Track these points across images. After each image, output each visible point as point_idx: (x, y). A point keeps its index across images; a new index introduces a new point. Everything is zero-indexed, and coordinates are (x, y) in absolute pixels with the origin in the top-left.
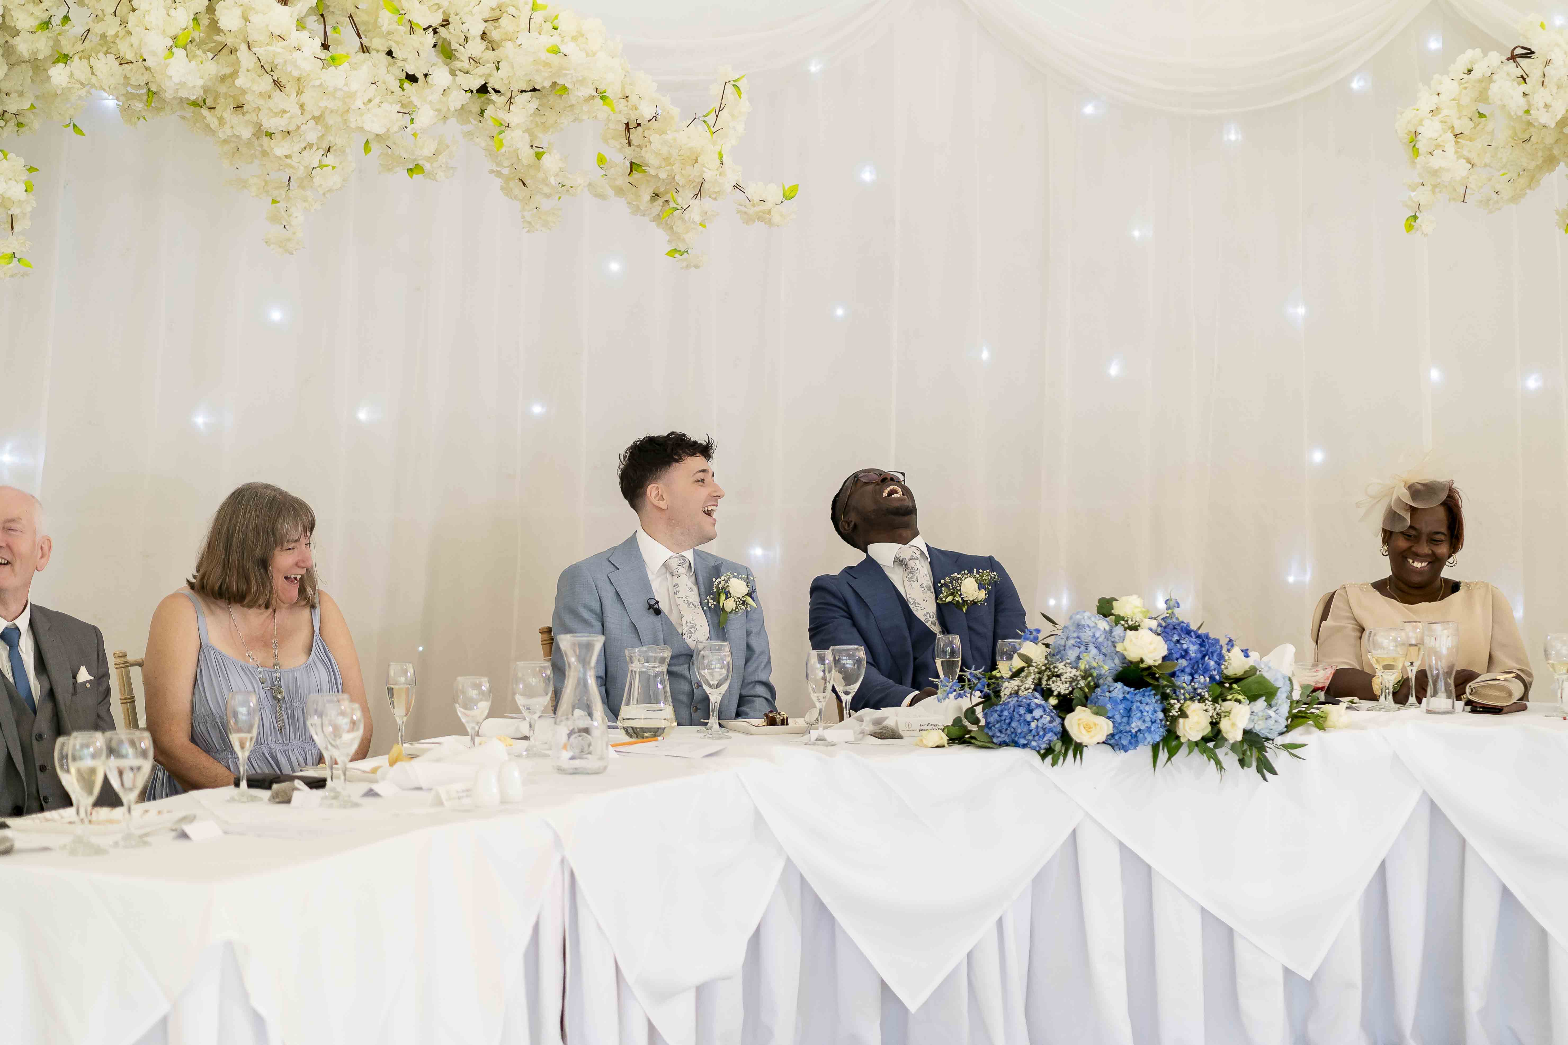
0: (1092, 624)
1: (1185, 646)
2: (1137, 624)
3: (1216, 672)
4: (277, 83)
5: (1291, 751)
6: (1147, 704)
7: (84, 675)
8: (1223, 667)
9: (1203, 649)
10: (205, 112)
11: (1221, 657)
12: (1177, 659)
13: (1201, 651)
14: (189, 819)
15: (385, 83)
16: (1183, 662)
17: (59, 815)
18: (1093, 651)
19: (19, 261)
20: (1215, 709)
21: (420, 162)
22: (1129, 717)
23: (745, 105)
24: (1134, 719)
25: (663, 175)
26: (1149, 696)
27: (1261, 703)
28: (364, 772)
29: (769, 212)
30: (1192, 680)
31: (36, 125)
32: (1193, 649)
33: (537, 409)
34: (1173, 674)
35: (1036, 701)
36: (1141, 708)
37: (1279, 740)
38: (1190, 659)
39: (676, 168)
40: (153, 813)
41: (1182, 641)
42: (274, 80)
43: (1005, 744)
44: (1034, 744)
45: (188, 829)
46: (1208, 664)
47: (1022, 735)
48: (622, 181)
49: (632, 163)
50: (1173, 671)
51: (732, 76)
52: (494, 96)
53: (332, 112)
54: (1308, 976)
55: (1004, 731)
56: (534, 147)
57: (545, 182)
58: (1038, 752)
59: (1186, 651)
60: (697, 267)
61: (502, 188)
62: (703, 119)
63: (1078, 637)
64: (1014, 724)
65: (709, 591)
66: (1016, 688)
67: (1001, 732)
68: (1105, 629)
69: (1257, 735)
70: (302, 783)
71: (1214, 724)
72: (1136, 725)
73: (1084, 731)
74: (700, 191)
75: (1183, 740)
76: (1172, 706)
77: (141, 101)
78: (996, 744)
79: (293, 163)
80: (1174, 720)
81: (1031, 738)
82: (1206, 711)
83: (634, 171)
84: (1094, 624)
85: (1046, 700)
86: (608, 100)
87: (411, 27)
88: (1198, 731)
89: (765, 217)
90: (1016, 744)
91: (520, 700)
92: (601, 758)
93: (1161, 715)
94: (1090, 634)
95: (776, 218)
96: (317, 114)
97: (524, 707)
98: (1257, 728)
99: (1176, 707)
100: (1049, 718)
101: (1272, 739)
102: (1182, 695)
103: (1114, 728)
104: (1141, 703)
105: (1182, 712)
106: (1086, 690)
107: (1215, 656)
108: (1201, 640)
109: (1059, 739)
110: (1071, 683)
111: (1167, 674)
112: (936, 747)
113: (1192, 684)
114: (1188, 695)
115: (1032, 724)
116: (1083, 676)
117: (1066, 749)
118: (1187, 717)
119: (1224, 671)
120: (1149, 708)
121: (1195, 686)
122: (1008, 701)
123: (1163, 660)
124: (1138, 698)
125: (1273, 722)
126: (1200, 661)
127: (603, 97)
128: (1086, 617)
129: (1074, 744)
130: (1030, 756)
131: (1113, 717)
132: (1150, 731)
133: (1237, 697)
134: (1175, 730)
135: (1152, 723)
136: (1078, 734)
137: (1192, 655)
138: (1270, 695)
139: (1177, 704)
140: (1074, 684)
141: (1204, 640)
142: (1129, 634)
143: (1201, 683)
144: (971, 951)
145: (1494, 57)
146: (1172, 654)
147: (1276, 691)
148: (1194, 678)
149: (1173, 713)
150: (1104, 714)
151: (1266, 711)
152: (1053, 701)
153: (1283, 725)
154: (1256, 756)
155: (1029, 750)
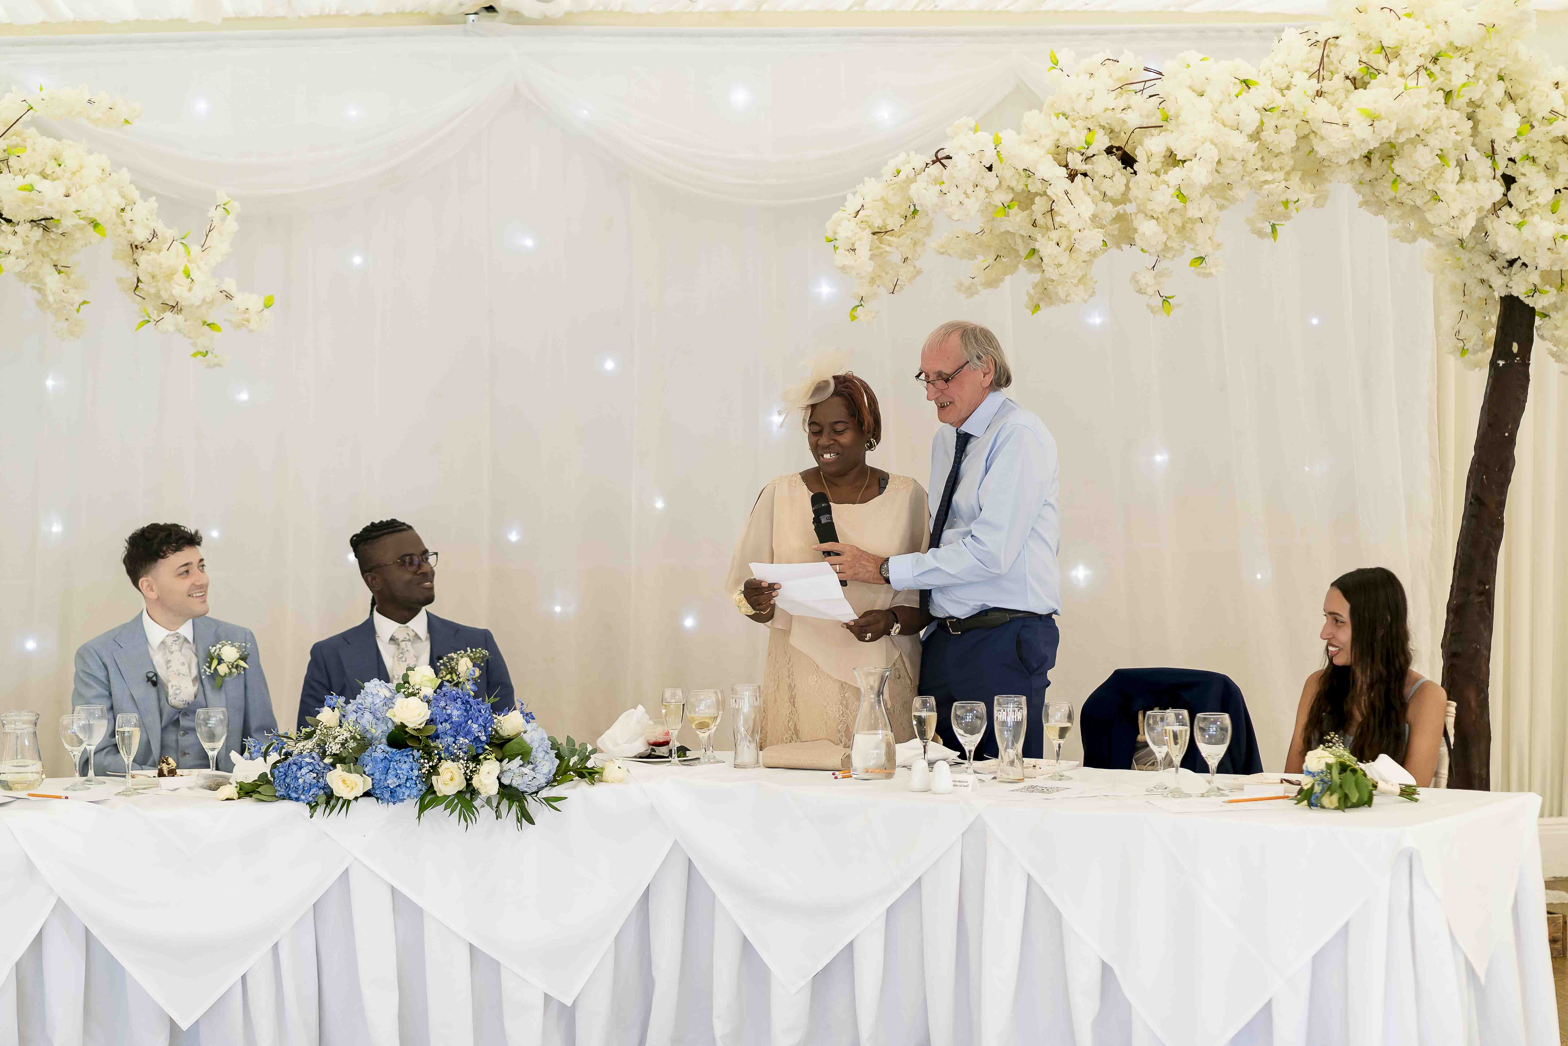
0: (375, 692)
1: (449, 712)
2: (417, 691)
3: (483, 734)
5: (553, 804)
6: (405, 762)
8: (490, 729)
9: (465, 714)
11: (489, 721)
12: (441, 723)
13: (465, 717)
16: (447, 726)
18: (368, 716)
20: (468, 768)
22: (387, 773)
23: (231, 225)
24: (390, 776)
26: (407, 755)
27: (518, 761)
29: (249, 319)
30: (454, 742)
32: (456, 713)
34: (436, 737)
35: (308, 760)
36: (396, 767)
37: (544, 793)
38: (452, 722)
41: (446, 707)
43: (283, 798)
44: (303, 797)
47: (294, 789)
49: (138, 279)
51: (226, 199)
52: (5, 226)
54: (569, 1002)
55: (281, 786)
58: (309, 803)
59: (449, 715)
60: (219, 366)
62: (180, 241)
63: (362, 705)
64: (288, 780)
66: (302, 748)
67: (279, 785)
68: (385, 697)
69: (516, 789)
71: (469, 780)
72: (392, 782)
73: (342, 787)
74: (177, 304)
75: (439, 795)
76: (422, 764)
78: (277, 797)
80: (429, 776)
81: (300, 792)
82: (460, 768)
83: (138, 286)
84: (377, 692)
85: (322, 759)
86: (100, 227)
88: (454, 786)
89: (245, 324)
90: (290, 798)
93: (416, 772)
94: (371, 700)
98: (515, 784)
99: (427, 765)
100: (315, 775)
101: (533, 793)
102: (436, 754)
103: (373, 784)
104: (400, 762)
105: (434, 770)
106: (351, 751)
107: (480, 720)
108: (468, 706)
109: (325, 793)
110: (343, 744)
111: (428, 737)
112: (227, 799)
113: (454, 745)
114: (443, 755)
115: (300, 780)
116: (354, 738)
117: (332, 803)
118: (439, 775)
119: (493, 733)
120: (406, 767)
121: (456, 747)
122: (291, 759)
123: (426, 724)
124: (397, 758)
125: (530, 778)
126: (463, 725)
127: (95, 224)
128: (373, 686)
129: (338, 798)
130: (301, 808)
131: (372, 775)
132: (406, 787)
133: (488, 757)
134: (432, 785)
135: (407, 780)
136: (340, 790)
137: (455, 719)
138: (525, 755)
139: (428, 763)
140: (346, 745)
141: (471, 706)
142: (400, 700)
143: (462, 744)
144: (244, 977)
145: (919, 160)
146: (436, 718)
147: (534, 750)
148: (456, 740)
149: (423, 771)
150: (364, 773)
151: (522, 768)
152: (328, 760)
153: (542, 781)
154: (514, 808)
155: (301, 803)
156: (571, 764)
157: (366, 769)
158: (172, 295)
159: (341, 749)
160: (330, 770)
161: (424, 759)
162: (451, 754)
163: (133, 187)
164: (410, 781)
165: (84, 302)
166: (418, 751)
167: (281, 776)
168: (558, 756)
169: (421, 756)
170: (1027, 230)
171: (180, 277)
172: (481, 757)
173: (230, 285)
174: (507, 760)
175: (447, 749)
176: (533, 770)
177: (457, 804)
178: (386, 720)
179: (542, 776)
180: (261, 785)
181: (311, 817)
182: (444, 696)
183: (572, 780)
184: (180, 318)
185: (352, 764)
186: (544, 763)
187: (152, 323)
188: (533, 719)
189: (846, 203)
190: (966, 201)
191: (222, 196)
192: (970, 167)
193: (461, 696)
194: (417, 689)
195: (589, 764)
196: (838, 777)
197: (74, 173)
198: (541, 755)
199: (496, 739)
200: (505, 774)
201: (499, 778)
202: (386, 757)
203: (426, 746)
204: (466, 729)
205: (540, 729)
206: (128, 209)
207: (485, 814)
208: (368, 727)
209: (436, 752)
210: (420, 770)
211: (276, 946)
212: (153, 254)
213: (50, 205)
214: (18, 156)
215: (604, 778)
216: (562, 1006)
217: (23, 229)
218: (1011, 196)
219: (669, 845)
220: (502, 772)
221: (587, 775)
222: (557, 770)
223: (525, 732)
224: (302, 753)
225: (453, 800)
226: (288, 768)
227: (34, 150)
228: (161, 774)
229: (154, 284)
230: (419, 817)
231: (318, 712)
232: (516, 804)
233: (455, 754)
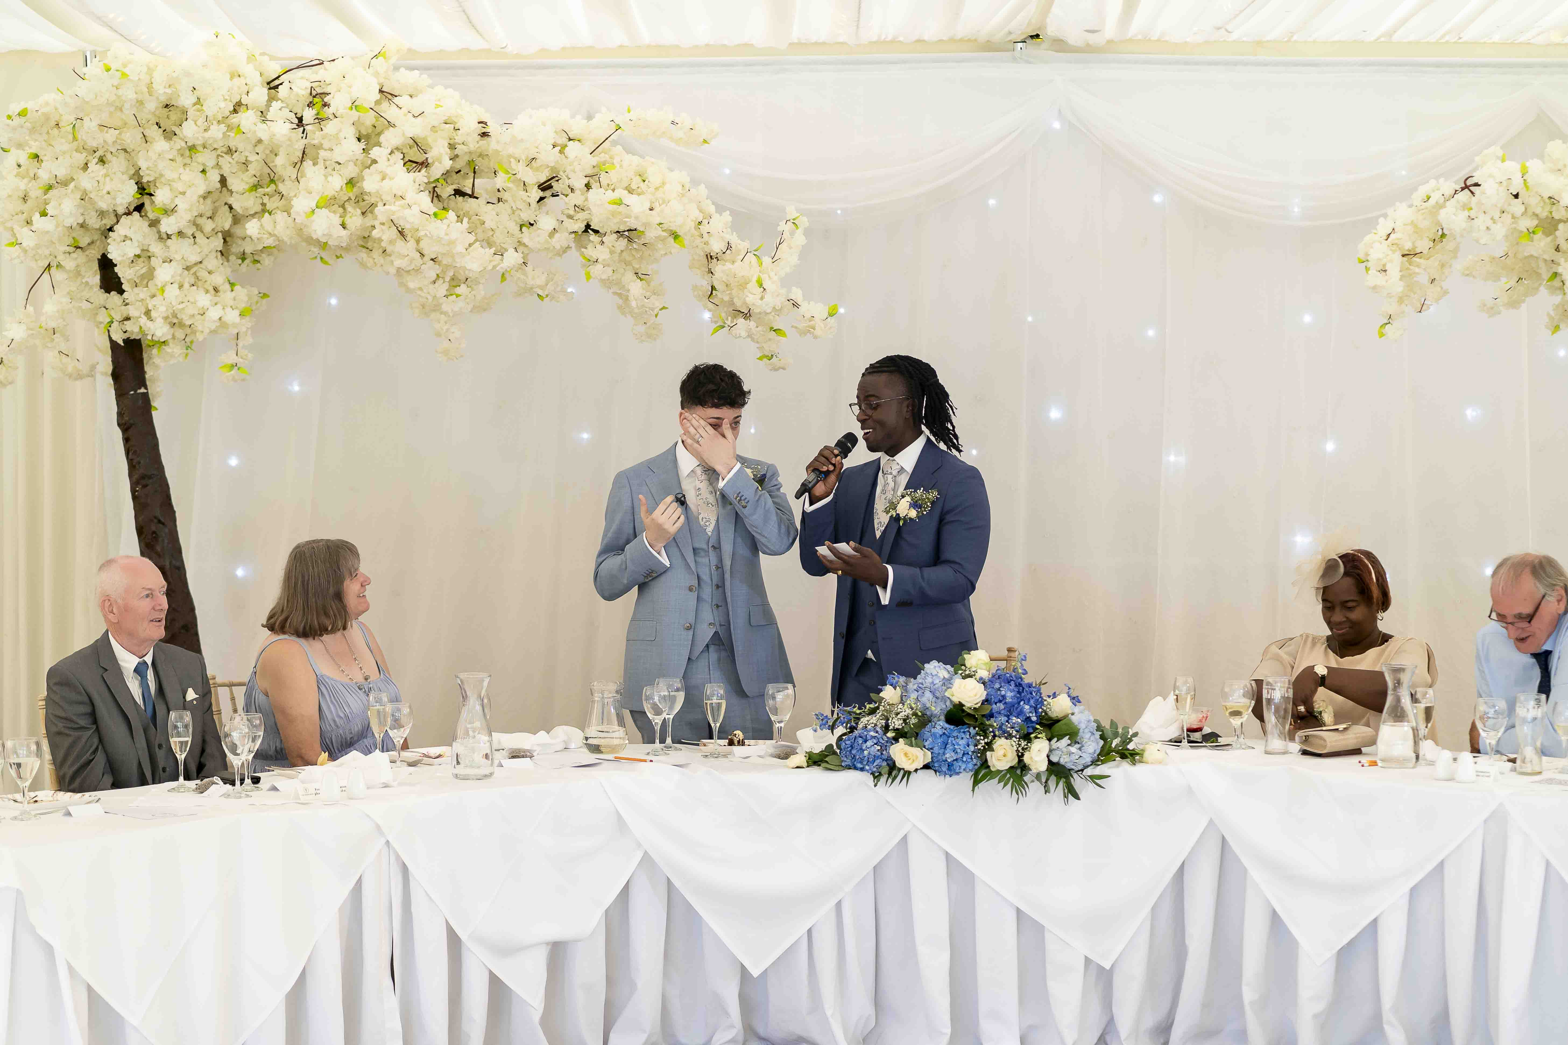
0: (934, 673)
1: (1003, 693)
2: (974, 673)
3: (1034, 714)
4: (401, 233)
5: (1097, 781)
6: (962, 738)
7: (191, 695)
8: (1040, 710)
9: (1018, 695)
11: (1040, 702)
12: (996, 704)
13: (1017, 697)
15: (506, 228)
16: (1001, 706)
18: (928, 694)
19: (238, 369)
20: (1020, 745)
22: (945, 748)
23: (800, 239)
24: (948, 750)
26: (964, 732)
27: (1065, 741)
29: (814, 327)
30: (1007, 721)
31: (267, 262)
32: (1009, 694)
34: (991, 716)
35: (872, 734)
36: (954, 742)
37: (1089, 771)
38: (1005, 703)
41: (1001, 689)
42: (399, 231)
43: (849, 767)
44: (867, 767)
46: (1023, 708)
47: (859, 760)
49: (712, 287)
50: (987, 712)
51: (795, 215)
52: (593, 237)
53: (444, 254)
54: (1107, 966)
56: (639, 275)
58: (873, 774)
59: (1004, 697)
62: (754, 252)
63: (922, 684)
64: (854, 752)
66: (867, 722)
67: (846, 756)
68: (944, 678)
69: (1063, 766)
71: (1020, 757)
72: (950, 756)
73: (904, 759)
74: (749, 311)
75: (993, 769)
76: (978, 741)
78: (844, 767)
79: (423, 294)
80: (984, 751)
81: (865, 763)
82: (1012, 746)
83: (714, 293)
84: (936, 673)
85: (885, 733)
86: (680, 238)
87: (524, 184)
88: (1007, 762)
89: (811, 331)
90: (856, 768)
93: (972, 748)
94: (930, 680)
95: (818, 332)
98: (1062, 762)
99: (983, 742)
100: (879, 748)
101: (1079, 771)
102: (991, 732)
103: (932, 758)
104: (958, 738)
105: (989, 746)
106: (912, 726)
107: (1032, 702)
108: (1021, 688)
109: (888, 764)
110: (905, 720)
111: (983, 716)
112: (797, 767)
113: (1007, 724)
114: (997, 733)
115: (865, 752)
116: (915, 714)
117: (894, 774)
118: (993, 751)
119: (1043, 714)
120: (963, 742)
121: (1009, 725)
122: (856, 733)
123: (982, 704)
124: (955, 734)
125: (1077, 757)
126: (1016, 706)
127: (675, 236)
128: (932, 667)
129: (900, 769)
130: (866, 778)
131: (932, 749)
132: (963, 761)
133: (1039, 736)
134: (986, 760)
135: (964, 754)
136: (902, 762)
137: (1008, 700)
138: (1073, 735)
139: (984, 740)
140: (908, 721)
141: (1023, 688)
142: (958, 682)
143: (1015, 723)
144: (809, 931)
145: (1449, 187)
146: (991, 698)
147: (1081, 731)
148: (1009, 719)
149: (979, 747)
150: (924, 747)
151: (1070, 747)
152: (890, 734)
153: (1088, 759)
154: (1061, 784)
155: (865, 773)
156: (1113, 746)
157: (926, 744)
158: (745, 303)
159: (903, 725)
160: (893, 744)
161: (980, 736)
162: (1004, 732)
163: (709, 202)
164: (966, 756)
165: (664, 308)
166: (974, 728)
167: (848, 748)
168: (1102, 737)
169: (977, 733)
170: (1550, 254)
171: (753, 286)
172: (1032, 736)
173: (797, 294)
174: (1056, 739)
175: (1000, 728)
176: (1080, 749)
177: (1009, 779)
178: (944, 699)
179: (1088, 755)
180: (828, 755)
181: (875, 786)
182: (999, 678)
183: (1115, 760)
184: (752, 324)
185: (913, 738)
186: (1089, 743)
187: (727, 329)
188: (1079, 702)
189: (1378, 227)
190: (1493, 227)
191: (791, 212)
192: (1498, 194)
193: (1014, 679)
194: (974, 672)
195: (1131, 746)
196: (1365, 765)
197: (657, 189)
198: (1088, 735)
199: (1046, 719)
200: (1053, 752)
201: (1048, 756)
202: (944, 733)
203: (982, 724)
204: (1019, 710)
205: (1087, 712)
206: (705, 222)
207: (1035, 789)
208: (928, 705)
209: (991, 730)
210: (976, 745)
211: (839, 905)
212: (728, 265)
213: (637, 218)
214: (606, 172)
215: (1144, 759)
216: (1101, 969)
217: (610, 239)
218: (1535, 222)
219: (1204, 823)
220: (1051, 751)
221: (1129, 756)
222: (1101, 751)
223: (1073, 714)
224: (866, 727)
225: (1005, 775)
226: (854, 741)
227: (621, 166)
228: (731, 743)
229: (728, 292)
230: (973, 790)
231: (881, 690)
232: (1063, 780)
233: (1008, 732)
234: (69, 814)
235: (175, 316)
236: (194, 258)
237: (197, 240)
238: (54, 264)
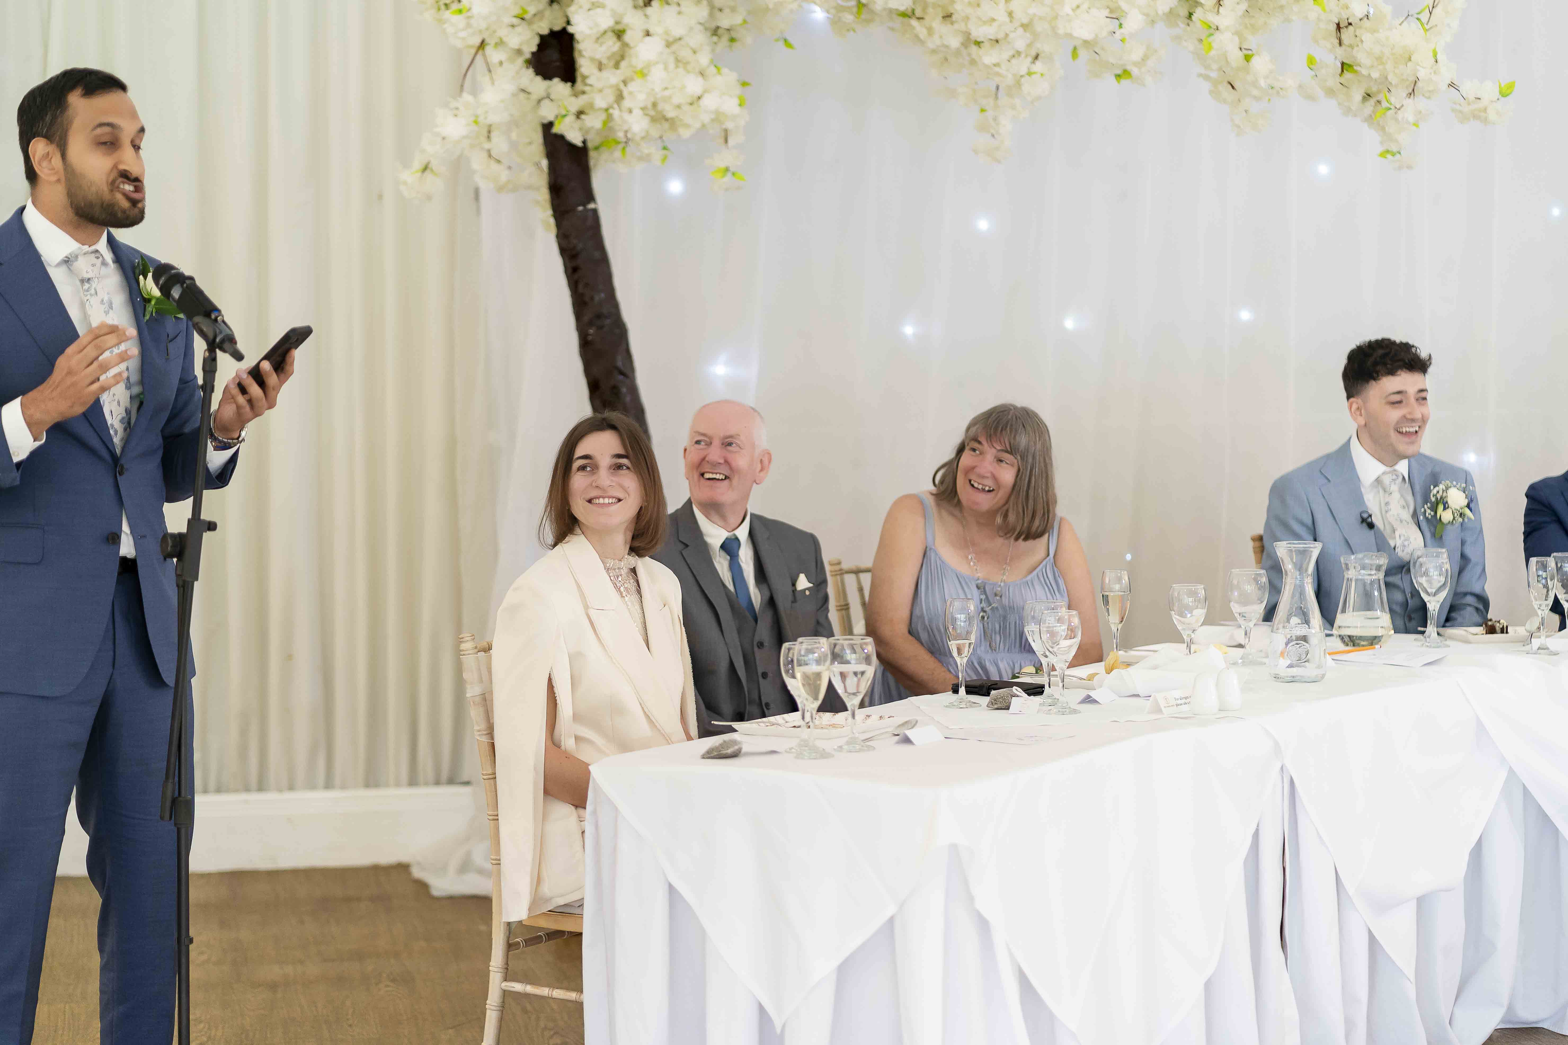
7: (803, 583)
10: (914, 22)
14: (911, 724)
17: (783, 719)
19: (733, 174)
21: (1129, 68)
25: (1375, 75)
28: (1081, 679)
29: (1485, 110)
31: (749, 40)
33: (1245, 315)
39: (1389, 66)
40: (875, 717)
45: (910, 733)
48: (1333, 81)
49: (1343, 64)
53: (1040, 18)
56: (1243, 50)
57: (1255, 84)
60: (1409, 167)
61: (1211, 92)
62: (1416, 16)
65: (1426, 499)
70: (1019, 689)
74: (1413, 90)
77: (852, 13)
79: (1001, 72)
83: (1345, 71)
89: (1479, 116)
91: (1236, 608)
92: (1319, 667)
95: (1492, 115)
96: (1025, 21)
97: (1240, 614)
228: (1491, 630)
234: (907, 740)
235: (655, 105)
236: (678, 32)
237: (683, 9)
238: (491, 41)
